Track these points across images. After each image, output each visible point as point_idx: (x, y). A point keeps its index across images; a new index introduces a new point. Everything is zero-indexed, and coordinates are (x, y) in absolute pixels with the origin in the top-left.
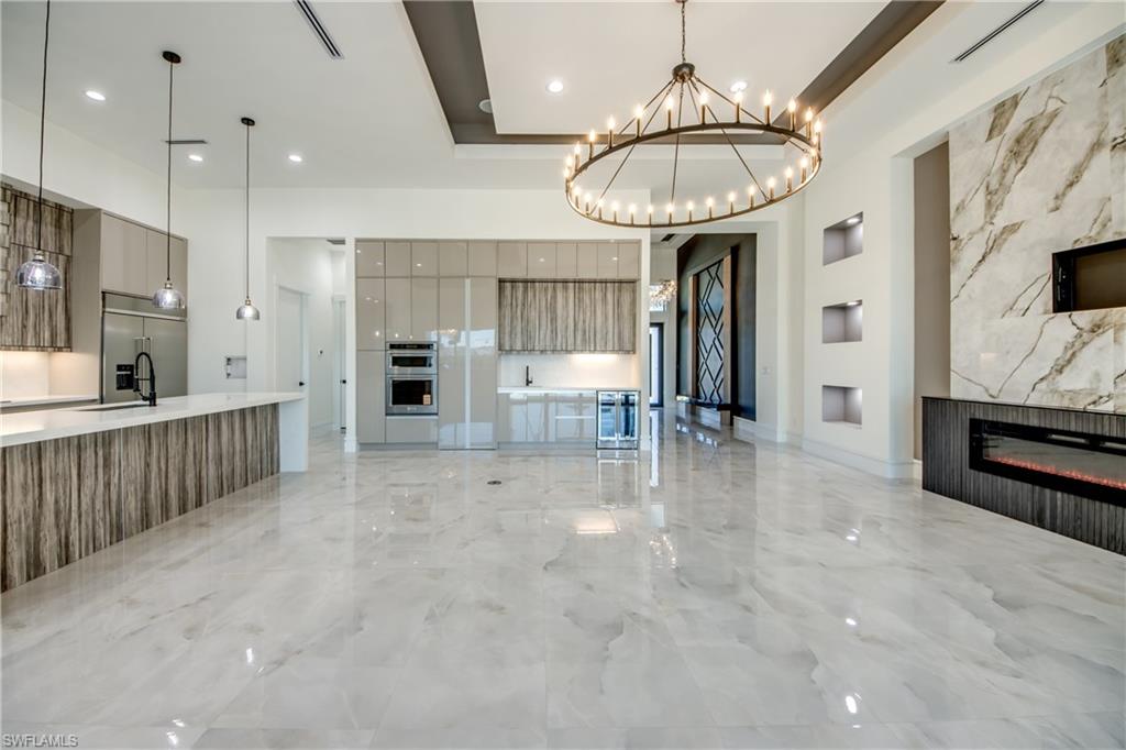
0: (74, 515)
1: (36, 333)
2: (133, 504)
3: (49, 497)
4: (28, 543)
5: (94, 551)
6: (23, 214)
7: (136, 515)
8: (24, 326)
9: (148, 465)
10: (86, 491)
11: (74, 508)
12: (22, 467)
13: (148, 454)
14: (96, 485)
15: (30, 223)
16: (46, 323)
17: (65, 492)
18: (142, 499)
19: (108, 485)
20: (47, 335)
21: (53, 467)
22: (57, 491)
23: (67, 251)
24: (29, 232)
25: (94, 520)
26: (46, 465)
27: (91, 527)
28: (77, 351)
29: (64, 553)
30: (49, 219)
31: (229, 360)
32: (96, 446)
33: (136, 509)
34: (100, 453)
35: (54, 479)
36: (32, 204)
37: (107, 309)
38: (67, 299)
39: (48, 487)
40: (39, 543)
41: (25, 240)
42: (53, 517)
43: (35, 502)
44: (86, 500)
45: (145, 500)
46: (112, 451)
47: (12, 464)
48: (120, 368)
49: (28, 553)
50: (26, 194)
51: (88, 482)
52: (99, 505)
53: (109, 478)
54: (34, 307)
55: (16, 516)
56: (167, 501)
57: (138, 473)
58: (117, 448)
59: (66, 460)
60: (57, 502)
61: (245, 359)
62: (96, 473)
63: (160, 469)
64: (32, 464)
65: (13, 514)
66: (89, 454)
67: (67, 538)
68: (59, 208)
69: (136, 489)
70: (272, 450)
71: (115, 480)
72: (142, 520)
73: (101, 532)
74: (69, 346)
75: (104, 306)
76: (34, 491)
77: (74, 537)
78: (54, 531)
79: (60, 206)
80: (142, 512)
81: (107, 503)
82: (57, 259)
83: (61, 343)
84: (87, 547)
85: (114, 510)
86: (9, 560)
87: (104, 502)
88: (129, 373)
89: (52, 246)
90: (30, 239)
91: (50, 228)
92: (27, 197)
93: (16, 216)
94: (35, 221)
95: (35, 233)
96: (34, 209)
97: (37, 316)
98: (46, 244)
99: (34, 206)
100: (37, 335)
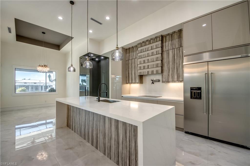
1: (172, 76)
6: (168, 40)
8: (168, 75)
15: (170, 42)
16: (175, 73)
20: (176, 77)
24: (170, 45)
30: (176, 37)
36: (170, 36)
37: (184, 64)
41: (168, 48)
44: (77, 120)
50: (168, 34)
54: (171, 68)
68: (179, 31)
75: (184, 62)
77: (76, 126)
82: (179, 49)
88: (200, 91)
89: (177, 46)
90: (170, 47)
91: (176, 40)
92: (169, 34)
93: (166, 42)
94: (172, 41)
95: (172, 45)
96: (171, 37)
97: (173, 71)
98: (175, 46)
99: (171, 36)
100: (173, 77)
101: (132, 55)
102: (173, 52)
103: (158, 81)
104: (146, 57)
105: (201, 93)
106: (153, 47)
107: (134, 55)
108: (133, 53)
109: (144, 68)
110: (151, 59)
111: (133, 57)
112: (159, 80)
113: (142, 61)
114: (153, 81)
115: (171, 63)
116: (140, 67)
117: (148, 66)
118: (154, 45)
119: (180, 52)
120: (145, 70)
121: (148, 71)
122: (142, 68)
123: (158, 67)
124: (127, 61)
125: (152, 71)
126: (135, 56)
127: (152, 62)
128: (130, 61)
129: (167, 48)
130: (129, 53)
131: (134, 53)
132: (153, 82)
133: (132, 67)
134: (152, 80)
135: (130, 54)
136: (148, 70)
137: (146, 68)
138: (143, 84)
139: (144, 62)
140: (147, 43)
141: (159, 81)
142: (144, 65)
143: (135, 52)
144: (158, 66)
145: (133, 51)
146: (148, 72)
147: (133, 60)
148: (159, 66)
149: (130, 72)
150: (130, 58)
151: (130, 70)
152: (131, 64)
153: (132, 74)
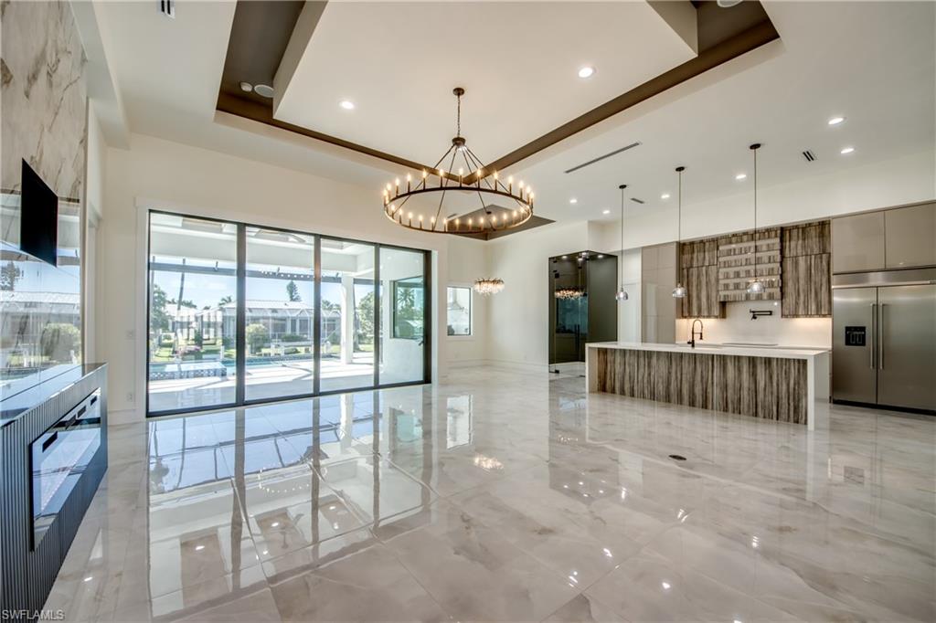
1: (805, 306)
2: (661, 388)
3: (628, 370)
6: (794, 237)
8: (797, 303)
9: (670, 373)
15: (800, 242)
16: (813, 300)
19: (649, 374)
20: (814, 307)
23: (828, 250)
24: (799, 247)
25: (643, 386)
30: (814, 235)
35: (629, 365)
36: (801, 230)
37: (832, 287)
41: (797, 253)
44: (640, 378)
45: (668, 388)
48: (849, 329)
51: (641, 370)
52: (645, 381)
54: (804, 290)
58: (654, 360)
63: (677, 378)
65: (617, 371)
66: (642, 360)
67: (633, 387)
68: (820, 224)
69: (663, 381)
71: (652, 373)
73: (646, 392)
74: (830, 314)
76: (623, 366)
77: (636, 388)
81: (649, 382)
82: (821, 258)
83: (825, 312)
88: (863, 333)
89: (816, 251)
90: (799, 251)
91: (814, 239)
92: (797, 227)
93: (790, 241)
94: (804, 239)
95: (804, 247)
96: (803, 232)
97: (807, 296)
98: (812, 251)
99: (803, 230)
100: (806, 308)
101: (701, 258)
102: (806, 261)
103: (769, 313)
104: (741, 265)
105: (864, 336)
106: (759, 247)
107: (707, 258)
108: (702, 254)
109: (737, 286)
110: (756, 271)
111: (703, 263)
112: (771, 312)
113: (731, 272)
115: (802, 282)
116: (724, 284)
118: (762, 243)
119: (821, 262)
120: (738, 292)
122: (731, 287)
123: (772, 287)
124: (685, 271)
126: (709, 259)
128: (694, 271)
129: (793, 253)
130: (693, 252)
131: (706, 254)
132: (754, 315)
133: (699, 284)
134: (755, 312)
135: (695, 255)
137: (741, 288)
138: (727, 319)
139: (737, 275)
140: (745, 238)
141: (771, 314)
142: (737, 281)
143: (709, 251)
144: (772, 285)
145: (702, 250)
147: (704, 268)
148: (776, 284)
149: (694, 294)
150: (695, 264)
151: (694, 288)
152: (698, 277)
153: (699, 298)
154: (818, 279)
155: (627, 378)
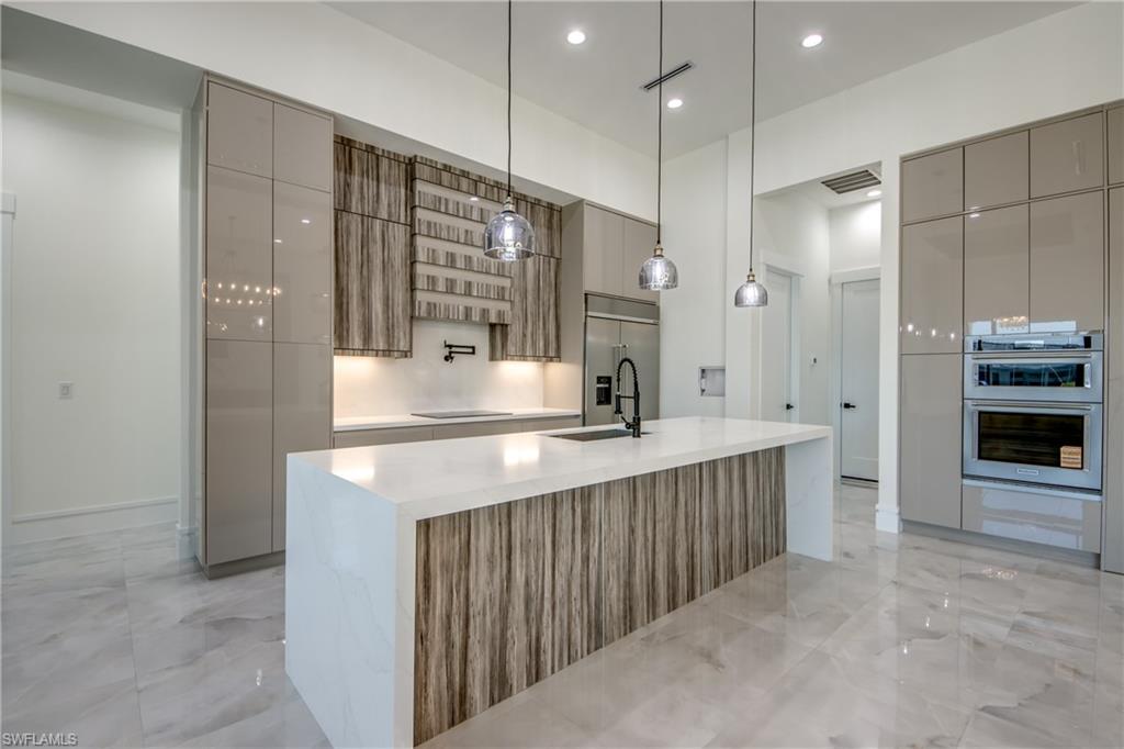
0: (547, 606)
1: (533, 342)
2: (615, 592)
3: (519, 576)
4: (493, 645)
5: (569, 663)
7: (618, 609)
8: (524, 335)
9: (632, 531)
10: (562, 568)
11: (547, 595)
12: (489, 528)
13: (633, 514)
14: (573, 559)
15: (529, 225)
16: (541, 331)
17: (537, 569)
18: (625, 582)
19: (586, 559)
20: (542, 344)
21: (524, 532)
22: (528, 565)
23: (557, 255)
25: (570, 615)
26: (516, 526)
27: (566, 624)
28: (565, 362)
29: (534, 663)
30: (543, 221)
31: (703, 371)
32: (574, 499)
33: (618, 600)
34: (578, 510)
35: (525, 550)
36: (530, 204)
37: (590, 313)
38: (557, 306)
39: (518, 561)
40: (506, 647)
42: (522, 607)
43: (502, 582)
44: (561, 582)
45: (629, 585)
46: (592, 506)
47: (477, 523)
48: (599, 380)
49: (492, 661)
51: (564, 554)
52: (576, 592)
53: (588, 551)
54: (532, 314)
55: (480, 603)
56: (654, 589)
57: (622, 543)
58: (597, 503)
59: (539, 519)
60: (527, 584)
61: (723, 370)
62: (573, 541)
64: (500, 524)
66: (566, 511)
67: (538, 640)
68: (550, 207)
69: (618, 568)
70: (777, 515)
71: (594, 552)
72: (625, 617)
73: (577, 633)
74: (558, 357)
75: (586, 310)
76: (501, 566)
77: (546, 641)
78: (523, 629)
79: (552, 204)
80: (625, 604)
81: (585, 587)
82: (549, 262)
83: (552, 353)
84: (561, 655)
85: (593, 599)
86: (470, 672)
87: (581, 586)
88: (607, 386)
89: (544, 249)
91: (542, 229)
94: (532, 223)
96: (532, 212)
97: (534, 323)
98: (540, 247)
99: (532, 207)
101: (370, 191)
102: (535, 264)
103: (471, 350)
104: (458, 242)
106: (485, 213)
107: (384, 199)
108: (373, 184)
109: (451, 287)
110: (481, 262)
111: (376, 210)
112: (473, 348)
113: (441, 252)
114: (453, 349)
115: (530, 298)
116: (428, 277)
117: (469, 285)
118: (490, 208)
119: (549, 270)
121: (466, 308)
122: (441, 287)
123: (503, 299)
125: (484, 310)
126: (389, 205)
127: (482, 272)
128: (352, 223)
131: (383, 186)
132: (450, 353)
133: (366, 261)
134: (450, 346)
135: (358, 179)
136: (469, 302)
137: (440, 289)
139: (451, 261)
140: (464, 183)
141: (473, 353)
142: (451, 273)
143: (388, 183)
144: (503, 297)
145: (372, 174)
146: (468, 311)
147: (378, 224)
148: (507, 295)
149: (354, 289)
150: (355, 205)
151: (354, 271)
152: (365, 243)
153: (365, 300)
154: (546, 298)
155: (518, 611)
